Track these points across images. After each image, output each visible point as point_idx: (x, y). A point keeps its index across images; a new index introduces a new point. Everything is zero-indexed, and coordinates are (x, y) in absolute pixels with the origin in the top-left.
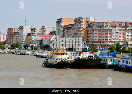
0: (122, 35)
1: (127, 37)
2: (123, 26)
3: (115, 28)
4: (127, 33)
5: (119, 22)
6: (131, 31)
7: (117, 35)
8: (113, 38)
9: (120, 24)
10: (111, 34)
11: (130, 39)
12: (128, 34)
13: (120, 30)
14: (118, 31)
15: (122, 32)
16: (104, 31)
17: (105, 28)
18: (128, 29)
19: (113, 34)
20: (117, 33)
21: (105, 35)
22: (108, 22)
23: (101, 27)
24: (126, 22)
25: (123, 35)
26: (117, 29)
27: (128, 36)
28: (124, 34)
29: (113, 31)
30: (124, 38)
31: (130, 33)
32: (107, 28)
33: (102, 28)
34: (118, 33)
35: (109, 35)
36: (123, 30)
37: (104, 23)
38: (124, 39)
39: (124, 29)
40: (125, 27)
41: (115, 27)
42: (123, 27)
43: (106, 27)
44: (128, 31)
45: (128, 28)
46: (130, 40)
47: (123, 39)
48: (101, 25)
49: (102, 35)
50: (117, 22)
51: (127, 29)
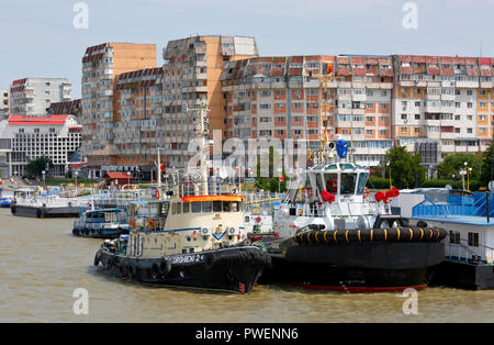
0: (377, 115)
1: (398, 121)
2: (383, 73)
3: (348, 85)
4: (398, 103)
5: (365, 58)
6: (414, 97)
7: (356, 112)
8: (341, 124)
9: (368, 66)
10: (331, 110)
11: (412, 129)
12: (404, 109)
13: (369, 92)
14: (363, 97)
15: (378, 99)
16: (302, 98)
17: (306, 85)
18: (407, 88)
19: (341, 111)
20: (356, 105)
21: (305, 115)
22: (317, 58)
23: (286, 80)
24: (394, 58)
25: (381, 115)
26: (358, 89)
27: (404, 116)
28: (388, 108)
29: (342, 98)
30: (386, 125)
31: (411, 103)
32: (313, 84)
33: (293, 83)
34: (362, 106)
35: (323, 114)
36: (384, 92)
37: (299, 59)
38: (389, 128)
39: (388, 86)
40: (391, 79)
41: (348, 78)
42: (382, 80)
43: (309, 79)
44: (404, 96)
45: (403, 84)
46: (412, 134)
47: (383, 128)
48: (286, 70)
49: (293, 115)
50: (357, 58)
51: (400, 87)
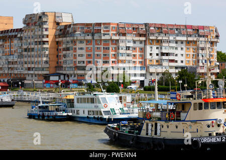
0: (138, 53)
1: (148, 57)
2: (141, 32)
3: (124, 38)
4: (148, 47)
5: (132, 24)
6: (156, 45)
7: (128, 52)
8: (121, 58)
9: (133, 28)
10: (115, 51)
12: (151, 50)
13: (134, 42)
14: (131, 45)
15: (138, 45)
16: (101, 44)
17: (103, 38)
18: (152, 40)
19: (121, 51)
20: (128, 48)
21: (102, 53)
22: (109, 24)
23: (93, 35)
24: (146, 25)
25: (139, 53)
26: (129, 40)
27: (151, 54)
28: (143, 50)
29: (121, 45)
30: (142, 58)
31: (154, 47)
32: (107, 37)
33: (96, 37)
34: (131, 49)
35: (112, 53)
36: (141, 42)
37: (99, 24)
38: (143, 60)
39: (143, 39)
40: (144, 35)
41: (124, 35)
42: (140, 35)
43: (104, 34)
44: (151, 44)
45: (151, 38)
46: (155, 63)
47: (141, 60)
48: (93, 30)
49: (96, 53)
50: (128, 24)
51: (149, 39)
